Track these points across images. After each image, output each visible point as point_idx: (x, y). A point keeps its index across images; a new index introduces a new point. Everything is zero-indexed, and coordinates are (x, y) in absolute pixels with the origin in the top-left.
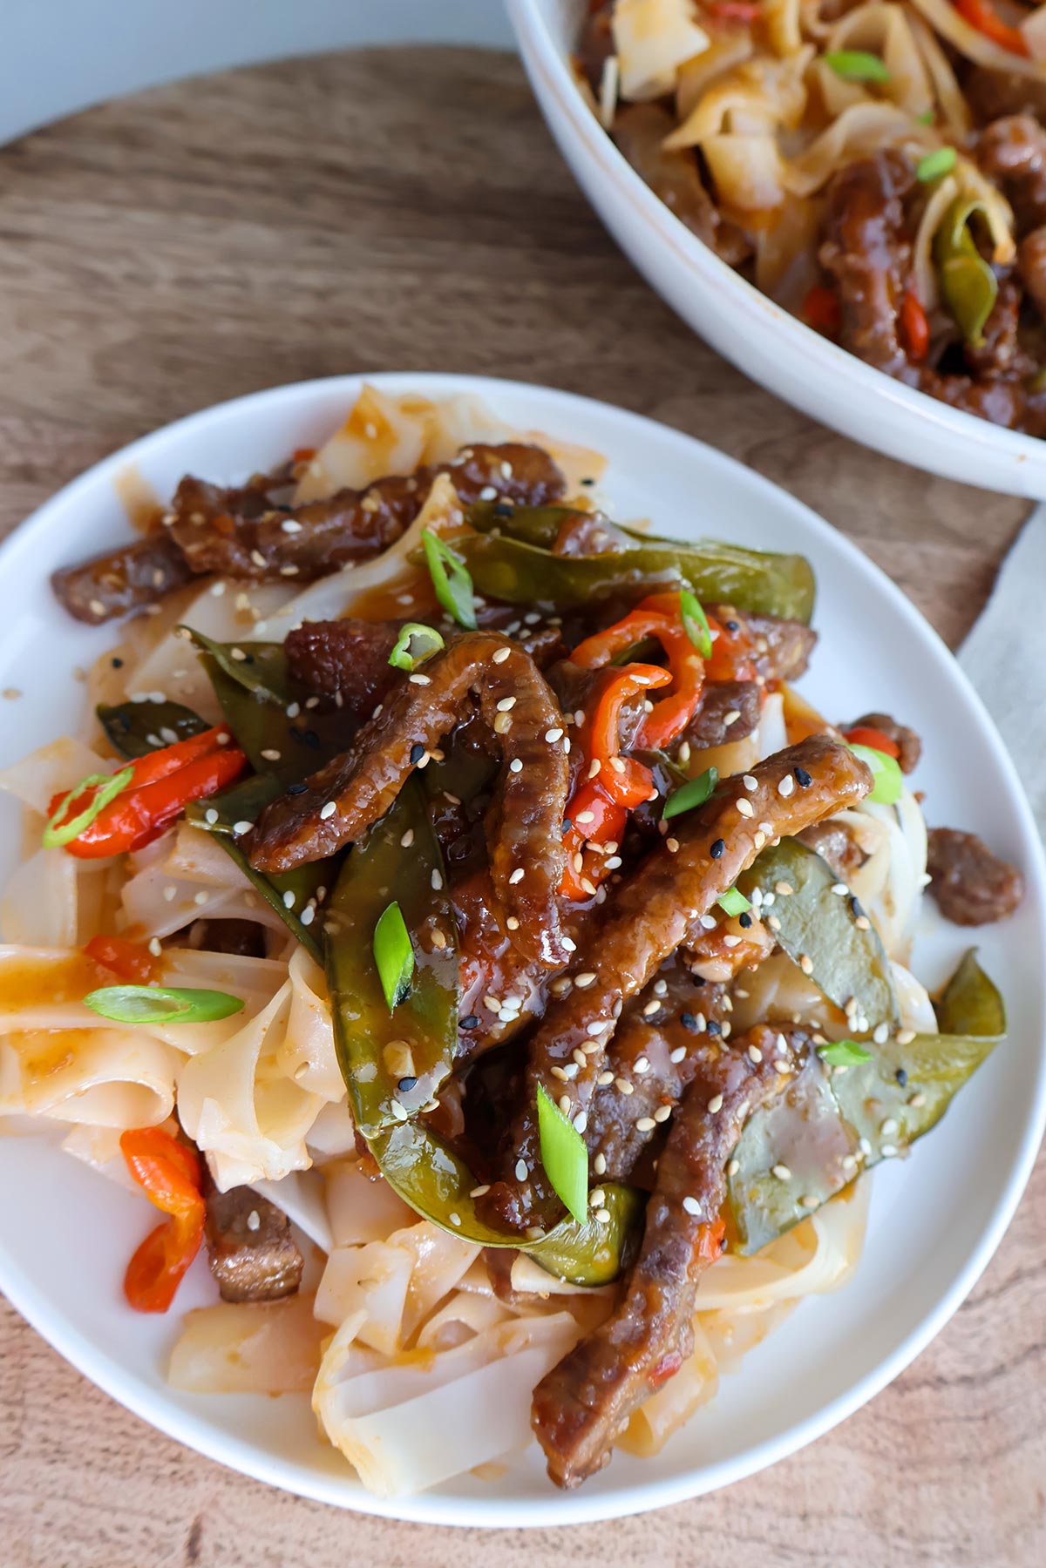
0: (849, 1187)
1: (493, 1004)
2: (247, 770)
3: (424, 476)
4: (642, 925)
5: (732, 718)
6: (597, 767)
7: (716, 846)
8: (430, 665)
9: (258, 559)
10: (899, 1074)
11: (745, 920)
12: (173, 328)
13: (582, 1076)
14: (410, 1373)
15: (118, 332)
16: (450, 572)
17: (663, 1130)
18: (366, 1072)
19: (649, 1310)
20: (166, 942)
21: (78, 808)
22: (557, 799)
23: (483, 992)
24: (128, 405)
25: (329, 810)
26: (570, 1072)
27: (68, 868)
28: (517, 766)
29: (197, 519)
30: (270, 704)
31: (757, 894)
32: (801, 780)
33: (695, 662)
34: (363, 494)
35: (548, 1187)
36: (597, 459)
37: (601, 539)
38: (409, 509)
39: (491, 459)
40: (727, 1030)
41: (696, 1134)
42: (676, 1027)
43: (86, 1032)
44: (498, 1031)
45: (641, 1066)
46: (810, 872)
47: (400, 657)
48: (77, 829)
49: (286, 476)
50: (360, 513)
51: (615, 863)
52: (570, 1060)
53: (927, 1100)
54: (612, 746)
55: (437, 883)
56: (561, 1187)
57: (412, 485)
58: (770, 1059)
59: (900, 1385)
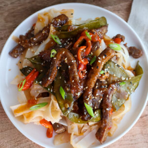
0: (128, 98)
1: (76, 94)
2: (39, 73)
3: (49, 26)
4: (91, 79)
5: (96, 47)
6: (80, 62)
7: (97, 67)
8: (56, 56)
9: (32, 44)
10: (131, 83)
11: (104, 74)
12: (12, 11)
13: (90, 99)
14: (81, 136)
15: (6, 14)
16: (56, 39)
17: (102, 101)
18: (63, 109)
19: (105, 123)
20: (37, 98)
21: (21, 85)
22: (75, 69)
23: (75, 93)
24: (11, 24)
25: (49, 78)
26: (88, 99)
27: (23, 93)
28: (69, 67)
29: (23, 42)
30: (39, 64)
31: (105, 69)
32: (105, 56)
33: (90, 41)
34: (42, 31)
35: (89, 114)
36: (72, 10)
37: (73, 28)
38: (49, 31)
39: (57, 19)
40: (107, 86)
41: (106, 100)
42: (100, 88)
43: (31, 112)
44: (78, 97)
45: (97, 95)
46: (112, 64)
47: (52, 56)
48: (22, 88)
49: (33, 29)
50: (42, 34)
51: (86, 72)
52: (88, 97)
53: (135, 84)
54: (81, 59)
55: (65, 82)
56: (90, 114)
57: (48, 27)
58: (113, 88)
59: (141, 117)
